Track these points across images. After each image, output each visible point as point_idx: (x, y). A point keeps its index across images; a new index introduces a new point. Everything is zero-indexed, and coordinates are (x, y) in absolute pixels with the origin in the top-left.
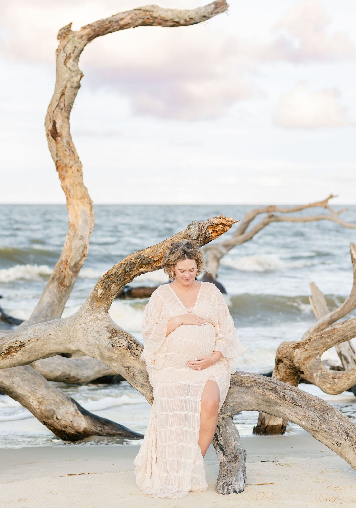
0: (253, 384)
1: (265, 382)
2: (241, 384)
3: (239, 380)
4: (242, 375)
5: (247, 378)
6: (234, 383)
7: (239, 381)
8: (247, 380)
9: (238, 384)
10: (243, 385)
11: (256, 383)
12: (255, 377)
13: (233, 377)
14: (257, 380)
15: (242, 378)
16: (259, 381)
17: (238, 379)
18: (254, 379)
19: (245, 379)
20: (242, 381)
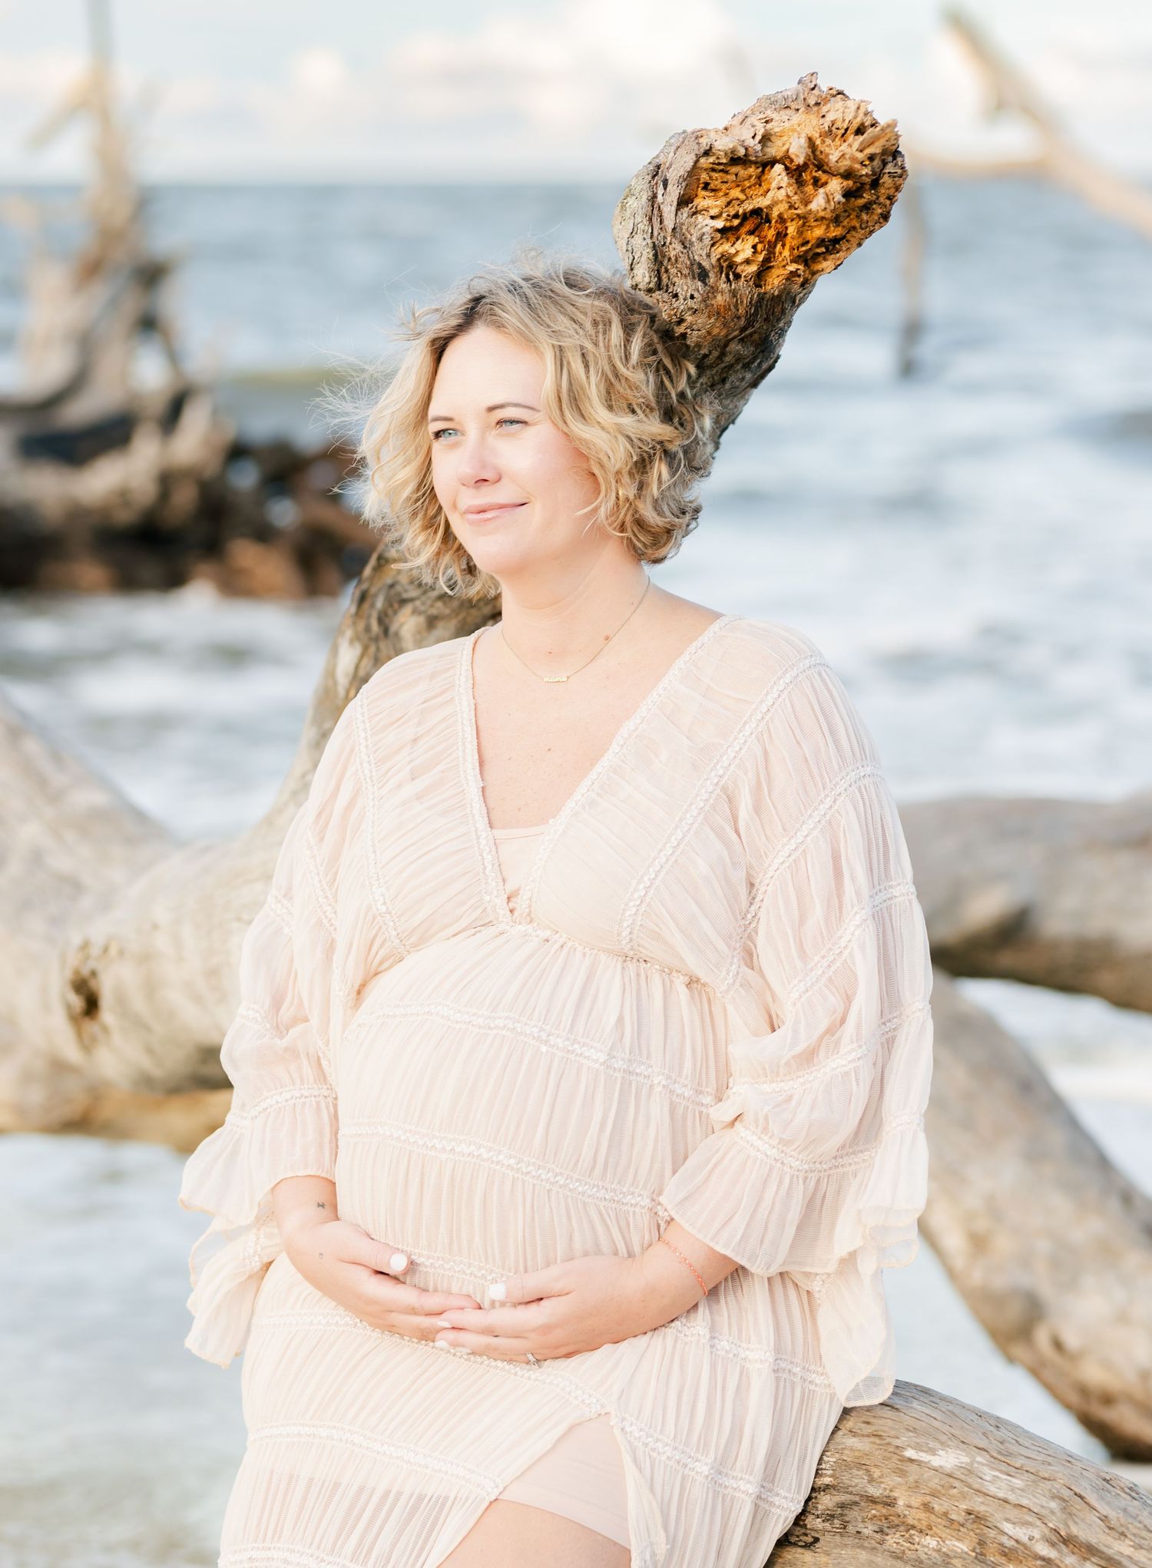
0: (962, 1547)
1: (1044, 1550)
2: (881, 1531)
3: (874, 1491)
4: (910, 1453)
5: (935, 1483)
6: (842, 1506)
7: (873, 1501)
8: (927, 1507)
9: (860, 1527)
10: (893, 1540)
11: (982, 1543)
12: (992, 1489)
13: (848, 1456)
14: (997, 1517)
15: (902, 1473)
16: (1007, 1527)
17: (871, 1480)
18: (979, 1505)
19: (916, 1486)
20: (890, 1503)
